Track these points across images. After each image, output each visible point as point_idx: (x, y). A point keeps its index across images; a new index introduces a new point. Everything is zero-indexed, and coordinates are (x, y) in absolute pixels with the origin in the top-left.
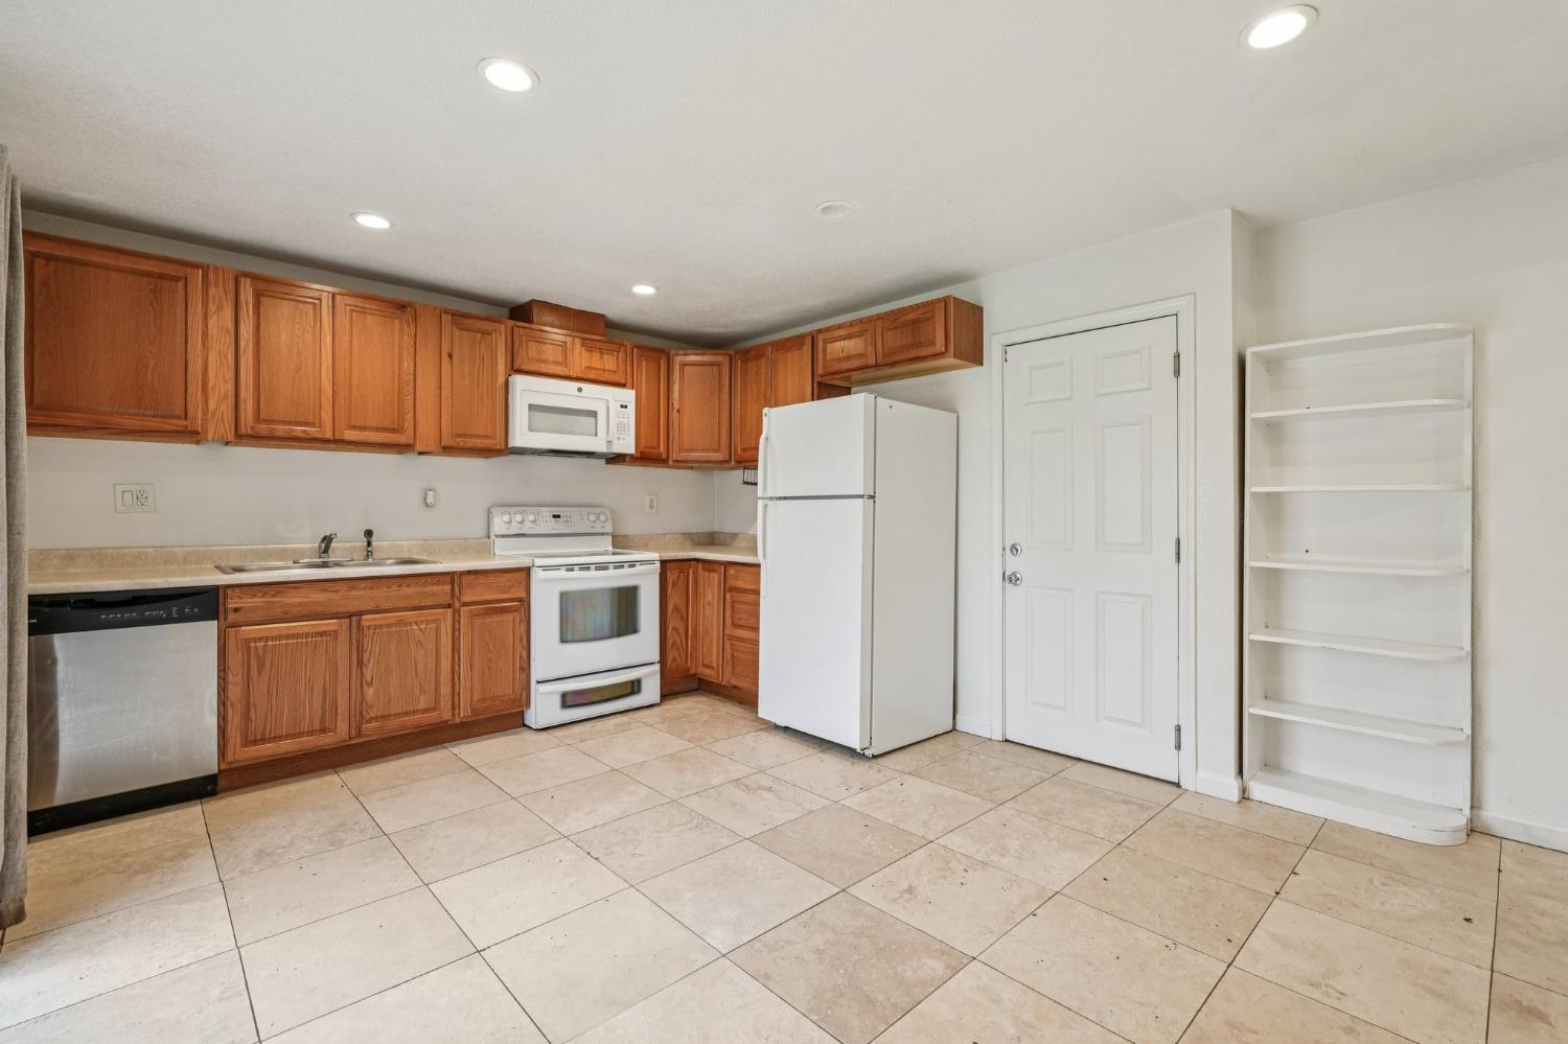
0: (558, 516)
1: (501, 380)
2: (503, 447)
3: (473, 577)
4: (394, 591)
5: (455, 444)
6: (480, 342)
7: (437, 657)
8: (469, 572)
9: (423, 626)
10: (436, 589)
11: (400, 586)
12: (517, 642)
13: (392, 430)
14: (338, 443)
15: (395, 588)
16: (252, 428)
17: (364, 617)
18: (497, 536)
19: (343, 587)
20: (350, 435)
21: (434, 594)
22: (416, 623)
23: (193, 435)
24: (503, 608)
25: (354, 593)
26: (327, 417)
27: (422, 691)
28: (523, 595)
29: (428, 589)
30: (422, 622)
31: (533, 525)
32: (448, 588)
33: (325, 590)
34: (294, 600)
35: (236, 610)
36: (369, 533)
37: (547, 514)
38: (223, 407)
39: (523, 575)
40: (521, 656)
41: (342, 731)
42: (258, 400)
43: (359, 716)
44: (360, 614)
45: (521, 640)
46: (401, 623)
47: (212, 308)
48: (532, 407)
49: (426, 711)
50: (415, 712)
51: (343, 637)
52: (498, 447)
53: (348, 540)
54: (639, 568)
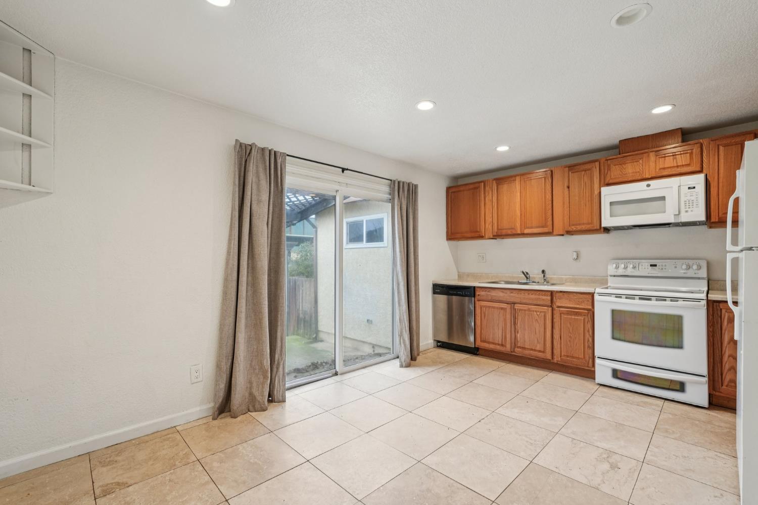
0: (655, 265)
1: (596, 192)
2: (598, 228)
3: (561, 294)
4: (526, 295)
5: (571, 230)
6: (584, 176)
7: (545, 329)
8: (561, 292)
9: (538, 313)
10: (544, 297)
11: (529, 294)
12: (586, 331)
13: (543, 227)
14: (523, 235)
15: (526, 294)
16: (496, 233)
17: (516, 305)
18: (611, 276)
19: (508, 292)
20: (526, 231)
21: (543, 300)
22: (536, 311)
23: (481, 237)
24: (577, 312)
25: (512, 294)
26: (518, 225)
27: (538, 342)
28: (590, 307)
29: (541, 297)
30: (538, 311)
31: (633, 270)
32: (549, 298)
33: (503, 292)
34: (494, 294)
35: (479, 295)
36: (543, 272)
37: (647, 264)
38: (490, 226)
39: (590, 296)
40: (588, 341)
41: (508, 348)
42: (498, 223)
43: (515, 344)
44: (514, 303)
45: (588, 331)
46: (529, 310)
47: (487, 194)
48: (611, 204)
49: (540, 351)
50: (535, 350)
51: (508, 311)
52: (595, 228)
53: (535, 274)
54: (681, 303)
